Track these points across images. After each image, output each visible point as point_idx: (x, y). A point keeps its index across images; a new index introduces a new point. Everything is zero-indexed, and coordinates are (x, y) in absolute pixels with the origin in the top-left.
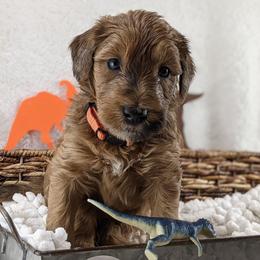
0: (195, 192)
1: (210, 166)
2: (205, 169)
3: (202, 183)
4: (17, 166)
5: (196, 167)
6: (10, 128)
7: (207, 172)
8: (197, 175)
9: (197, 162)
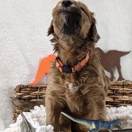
0: (123, 102)
1: (130, 89)
2: (128, 91)
3: (126, 98)
4: (37, 92)
5: (123, 90)
6: (37, 72)
7: (129, 92)
8: (124, 94)
9: (124, 88)
